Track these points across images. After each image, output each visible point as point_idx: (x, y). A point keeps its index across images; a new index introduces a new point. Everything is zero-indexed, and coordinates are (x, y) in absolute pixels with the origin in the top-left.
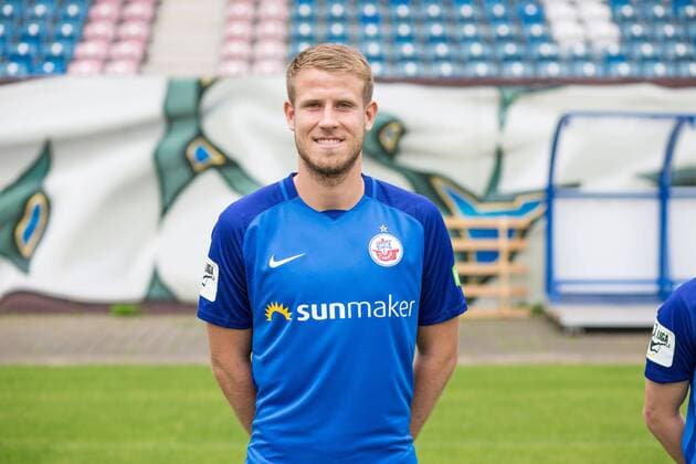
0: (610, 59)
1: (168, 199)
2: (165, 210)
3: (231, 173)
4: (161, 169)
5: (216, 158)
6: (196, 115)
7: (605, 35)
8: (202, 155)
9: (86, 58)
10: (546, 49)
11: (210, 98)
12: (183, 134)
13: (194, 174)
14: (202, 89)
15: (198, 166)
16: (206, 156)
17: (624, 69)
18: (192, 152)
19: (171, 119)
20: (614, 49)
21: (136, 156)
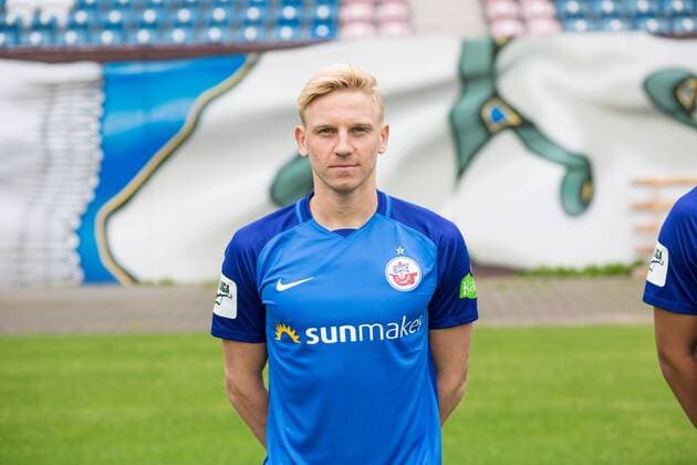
5: (512, 119)
8: (497, 116)
12: (478, 95)
13: (489, 135)
14: (496, 48)
15: (494, 126)
16: (502, 116)
18: (488, 113)
19: (466, 80)
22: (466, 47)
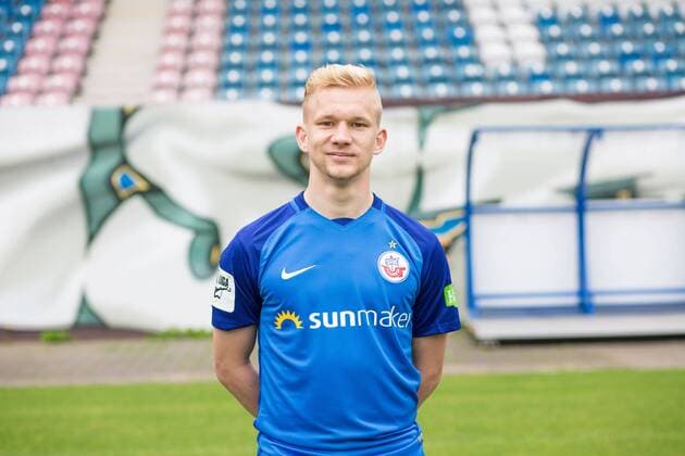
0: (535, 78)
1: (94, 226)
2: (91, 237)
3: (156, 199)
4: (86, 197)
5: (140, 185)
6: (120, 142)
7: (532, 55)
8: (126, 182)
9: (18, 91)
10: (471, 70)
11: (133, 126)
13: (119, 201)
14: (124, 117)
15: (123, 192)
16: (131, 183)
17: (547, 87)
19: (96, 147)
20: (539, 68)
21: (62, 184)
22: (95, 116)
